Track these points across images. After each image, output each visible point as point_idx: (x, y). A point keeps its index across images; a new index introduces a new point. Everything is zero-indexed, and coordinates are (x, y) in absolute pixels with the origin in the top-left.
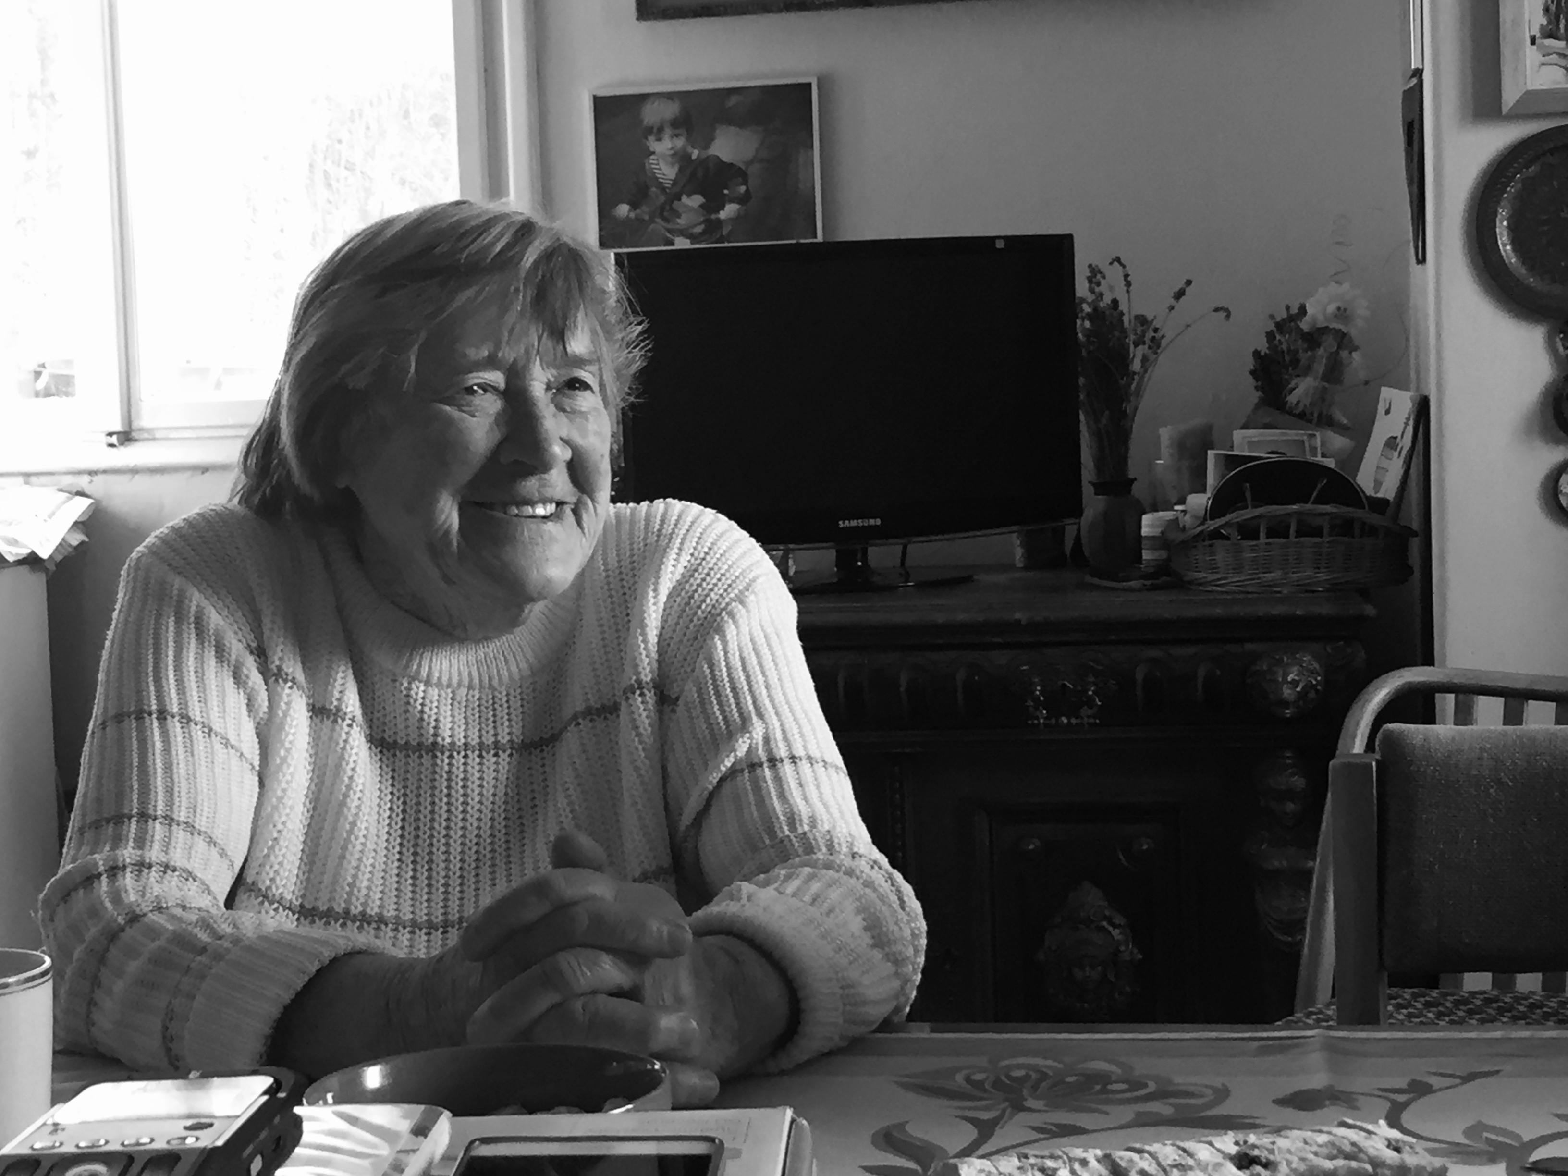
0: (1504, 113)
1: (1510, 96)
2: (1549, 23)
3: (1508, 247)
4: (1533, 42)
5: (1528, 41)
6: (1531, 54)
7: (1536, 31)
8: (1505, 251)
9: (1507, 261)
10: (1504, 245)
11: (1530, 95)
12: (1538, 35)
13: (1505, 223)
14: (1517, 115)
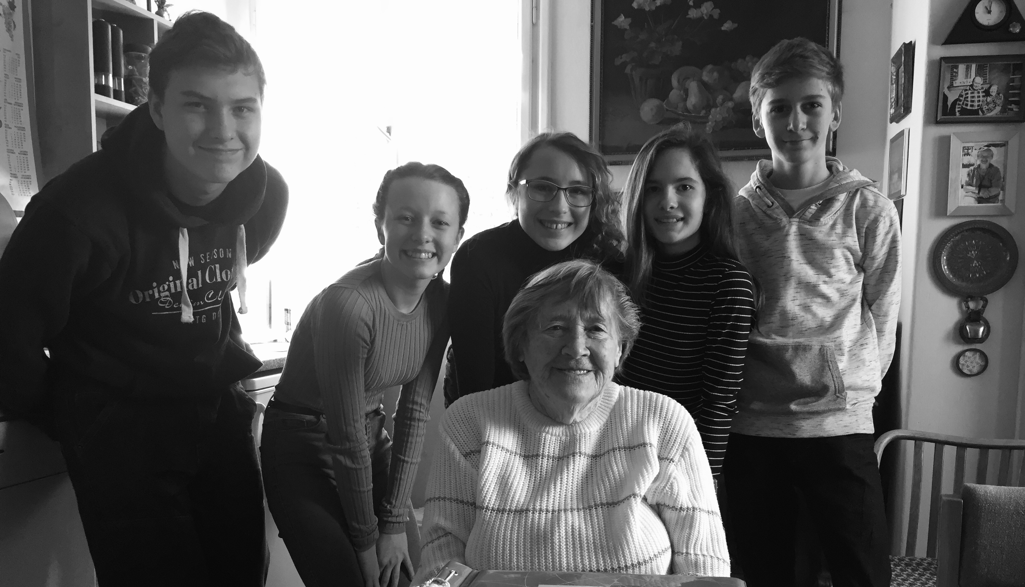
0: (948, 215)
1: (951, 208)
2: (969, 180)
3: (946, 267)
4: (962, 187)
5: (960, 187)
6: (961, 192)
7: (964, 183)
8: (944, 268)
9: (945, 272)
10: (944, 266)
11: (959, 208)
12: (964, 184)
13: (945, 258)
14: (953, 216)
